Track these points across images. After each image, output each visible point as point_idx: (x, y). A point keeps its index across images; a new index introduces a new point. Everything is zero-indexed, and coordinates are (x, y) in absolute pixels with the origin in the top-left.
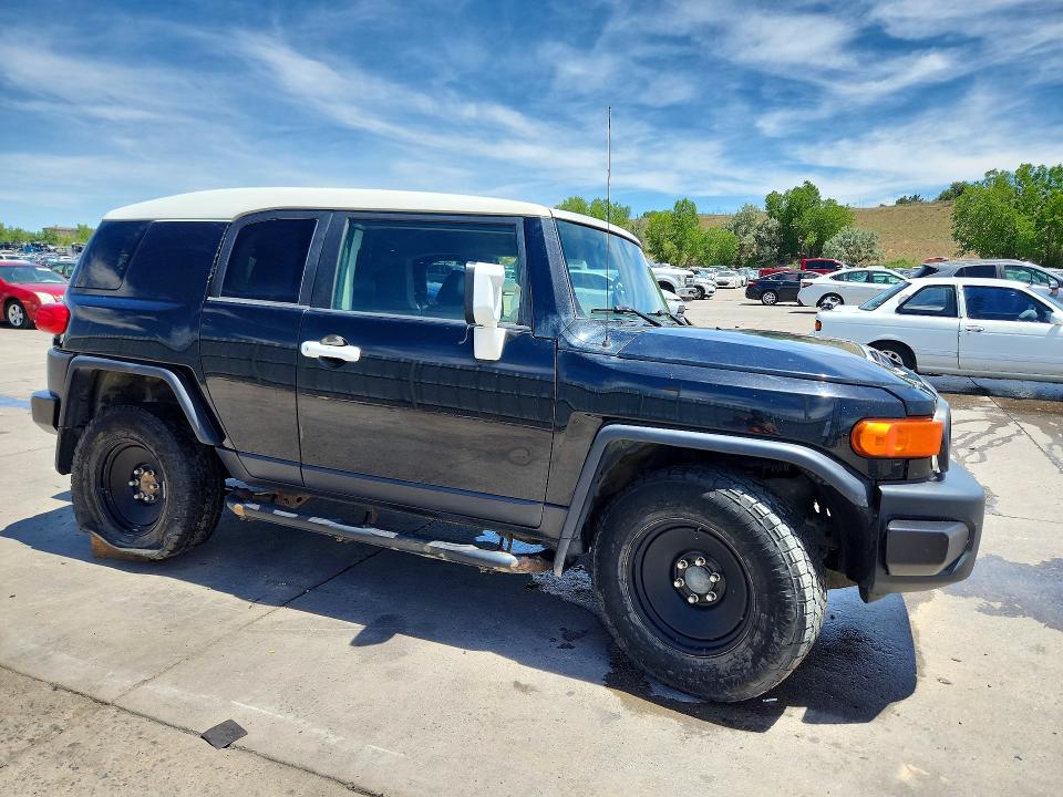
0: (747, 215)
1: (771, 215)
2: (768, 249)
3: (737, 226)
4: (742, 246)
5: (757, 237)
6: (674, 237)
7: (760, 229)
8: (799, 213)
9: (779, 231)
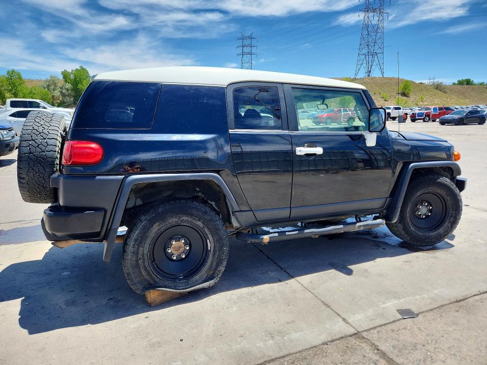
0: (53, 81)
1: (66, 81)
2: (68, 98)
3: (48, 86)
4: (53, 96)
5: (61, 92)
6: (10, 91)
7: (61, 88)
8: (80, 82)
9: (72, 90)
